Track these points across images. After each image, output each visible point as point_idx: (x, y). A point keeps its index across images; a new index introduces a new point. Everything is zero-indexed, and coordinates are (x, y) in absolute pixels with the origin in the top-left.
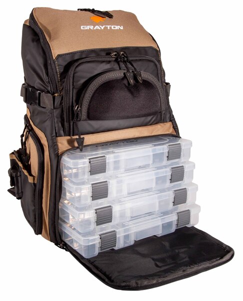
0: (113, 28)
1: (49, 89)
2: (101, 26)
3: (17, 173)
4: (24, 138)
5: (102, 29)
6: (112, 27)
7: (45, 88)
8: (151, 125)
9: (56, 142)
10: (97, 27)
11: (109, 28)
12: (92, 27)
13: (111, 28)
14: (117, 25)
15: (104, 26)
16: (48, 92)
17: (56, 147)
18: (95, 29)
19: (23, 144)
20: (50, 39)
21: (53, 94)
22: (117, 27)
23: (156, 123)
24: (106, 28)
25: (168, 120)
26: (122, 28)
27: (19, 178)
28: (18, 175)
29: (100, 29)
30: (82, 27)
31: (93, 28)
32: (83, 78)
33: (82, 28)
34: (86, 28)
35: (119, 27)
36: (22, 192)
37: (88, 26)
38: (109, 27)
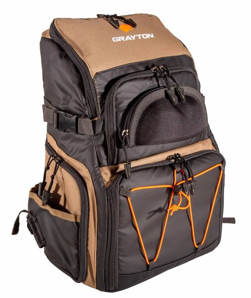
0: (144, 37)
1: (87, 112)
2: (131, 36)
5: (134, 39)
6: (143, 35)
7: (82, 111)
8: (192, 144)
9: (100, 174)
10: (128, 38)
11: (140, 38)
12: (123, 38)
13: (141, 37)
14: (147, 33)
15: (135, 36)
16: (86, 116)
17: (100, 179)
18: (126, 40)
20: (83, 55)
21: (92, 118)
22: (148, 36)
23: (197, 142)
24: (137, 38)
25: (207, 137)
26: (152, 36)
28: (34, 220)
29: (131, 39)
30: (113, 39)
31: (125, 39)
32: (127, 98)
33: (114, 41)
34: (118, 40)
35: (149, 35)
36: (44, 239)
37: (119, 38)
38: (139, 36)
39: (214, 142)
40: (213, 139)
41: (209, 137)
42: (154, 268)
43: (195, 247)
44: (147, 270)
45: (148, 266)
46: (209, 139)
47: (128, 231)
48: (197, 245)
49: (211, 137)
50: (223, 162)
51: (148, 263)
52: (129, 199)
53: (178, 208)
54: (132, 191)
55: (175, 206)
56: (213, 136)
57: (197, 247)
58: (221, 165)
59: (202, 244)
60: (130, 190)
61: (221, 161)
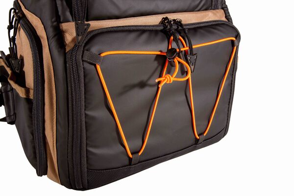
3: (7, 86)
4: (12, 31)
8: (199, 11)
19: (12, 40)
23: (206, 9)
25: (220, 7)
27: (10, 93)
28: (9, 89)
36: (15, 114)
39: (228, 15)
40: (226, 12)
41: (222, 8)
42: (139, 162)
43: (196, 138)
44: (130, 164)
45: (130, 159)
46: (223, 11)
47: (99, 113)
48: (199, 135)
49: (225, 9)
50: (238, 36)
51: (131, 156)
52: (98, 67)
53: (172, 79)
54: (103, 55)
55: (168, 76)
56: (227, 7)
57: (198, 137)
58: (234, 39)
59: (205, 135)
60: (100, 54)
61: (235, 34)
